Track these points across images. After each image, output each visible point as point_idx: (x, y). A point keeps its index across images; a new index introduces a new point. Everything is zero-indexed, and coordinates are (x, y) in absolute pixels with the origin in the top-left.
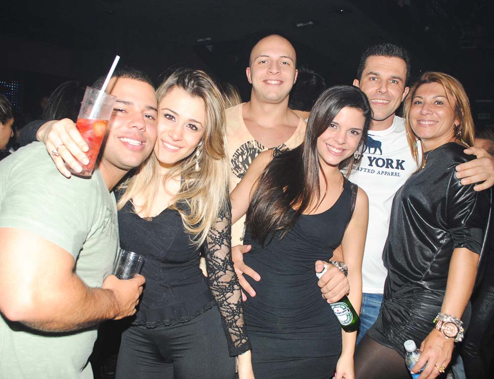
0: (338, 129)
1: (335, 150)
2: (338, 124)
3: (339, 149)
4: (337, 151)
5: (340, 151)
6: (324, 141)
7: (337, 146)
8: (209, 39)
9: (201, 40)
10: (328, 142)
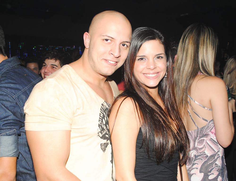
0: (147, 59)
1: (151, 75)
2: (145, 56)
3: (154, 74)
4: (153, 75)
5: (155, 75)
6: (141, 72)
7: (151, 72)
8: (187, 14)
9: (183, 15)
10: (144, 72)
